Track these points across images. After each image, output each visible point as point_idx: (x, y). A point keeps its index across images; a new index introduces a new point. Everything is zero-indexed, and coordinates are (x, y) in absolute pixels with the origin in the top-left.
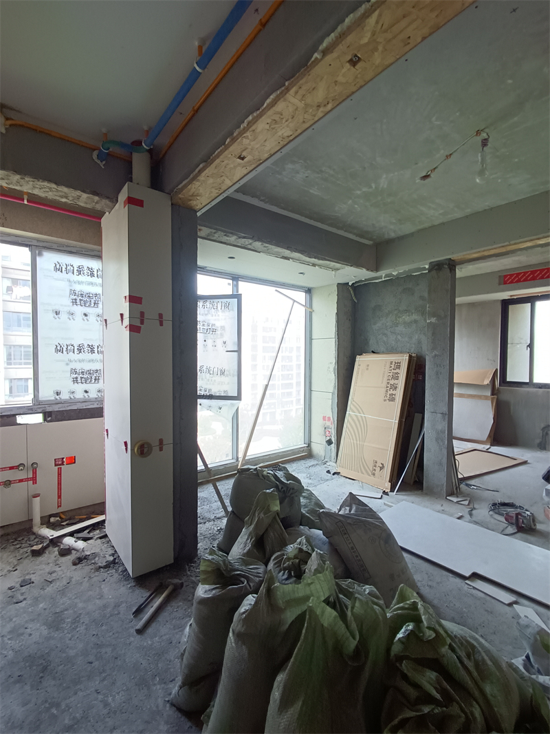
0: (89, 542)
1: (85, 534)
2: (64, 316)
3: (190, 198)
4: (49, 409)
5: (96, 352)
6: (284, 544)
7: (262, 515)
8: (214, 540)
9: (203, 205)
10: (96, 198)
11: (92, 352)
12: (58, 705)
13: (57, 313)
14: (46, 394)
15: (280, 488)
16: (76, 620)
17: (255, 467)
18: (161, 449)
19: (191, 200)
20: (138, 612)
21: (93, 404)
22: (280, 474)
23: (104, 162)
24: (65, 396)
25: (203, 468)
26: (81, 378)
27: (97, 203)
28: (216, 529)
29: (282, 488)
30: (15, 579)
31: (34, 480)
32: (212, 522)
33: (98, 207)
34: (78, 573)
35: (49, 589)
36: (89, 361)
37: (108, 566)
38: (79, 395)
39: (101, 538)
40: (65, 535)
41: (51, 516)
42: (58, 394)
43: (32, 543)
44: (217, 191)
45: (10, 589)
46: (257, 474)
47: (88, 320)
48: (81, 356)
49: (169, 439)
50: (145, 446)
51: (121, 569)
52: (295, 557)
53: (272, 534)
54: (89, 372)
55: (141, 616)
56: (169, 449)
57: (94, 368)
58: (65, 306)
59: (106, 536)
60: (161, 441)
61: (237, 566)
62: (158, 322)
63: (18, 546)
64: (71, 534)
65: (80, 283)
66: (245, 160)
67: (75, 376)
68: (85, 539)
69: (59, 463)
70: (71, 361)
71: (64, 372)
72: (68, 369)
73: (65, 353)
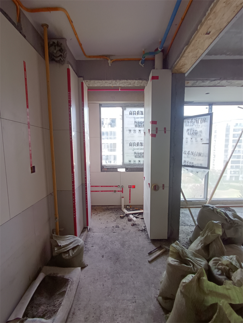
0: (137, 219)
1: (136, 215)
2: (132, 132)
3: (181, 68)
4: (127, 167)
6: (222, 254)
7: (209, 234)
8: (188, 235)
9: (188, 69)
10: (141, 81)
11: (142, 145)
12: (119, 274)
13: (130, 131)
14: (126, 161)
15: (228, 221)
16: (129, 247)
17: (213, 206)
18: (163, 189)
19: (181, 69)
20: (150, 253)
22: (229, 213)
23: (144, 64)
24: (132, 162)
25: (184, 200)
26: (138, 156)
27: (141, 83)
28: (190, 230)
29: (230, 221)
30: (114, 224)
31: (122, 191)
32: (188, 227)
33: (142, 85)
34: (133, 229)
35: (123, 232)
36: (141, 149)
37: (142, 231)
38: (137, 162)
39: (142, 219)
40: (130, 214)
41: (127, 205)
42: (130, 161)
43: (121, 213)
44: (195, 59)
45: (113, 227)
46: (213, 210)
47: (140, 133)
48: (138, 147)
49: (167, 185)
50: (157, 186)
51: (146, 234)
52: (227, 265)
53: (215, 246)
54: (141, 153)
55: (151, 256)
56: (167, 189)
58: (133, 128)
59: (143, 219)
60: (163, 185)
61: (190, 255)
62: (164, 132)
63: (117, 213)
64: (132, 214)
65: (138, 118)
66: (210, 34)
67: (136, 155)
68: (137, 218)
69: (130, 187)
70: (134, 149)
71: (132, 153)
72: (133, 152)
73: (132, 146)
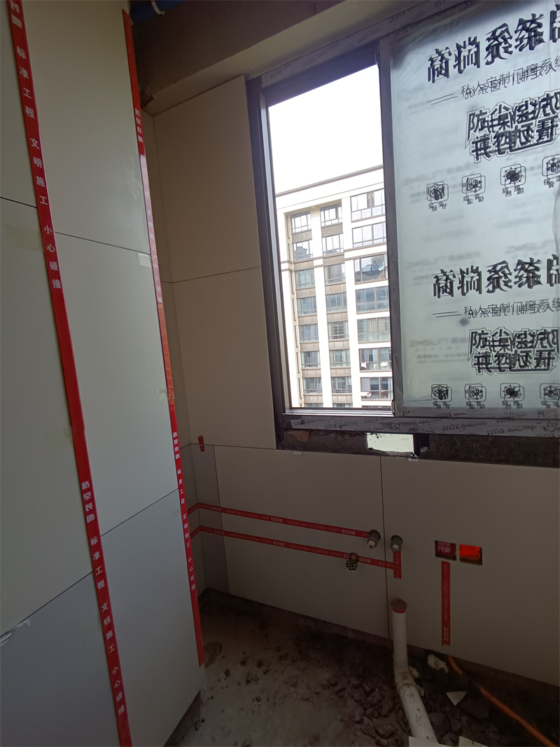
2: (454, 198)
5: (544, 279)
14: (419, 390)
21: (532, 428)
24: (458, 400)
26: (498, 356)
36: (523, 308)
38: (495, 400)
41: (429, 652)
42: (442, 393)
69: (445, 552)
70: (471, 313)
71: (454, 340)
72: (466, 333)
73: (457, 292)
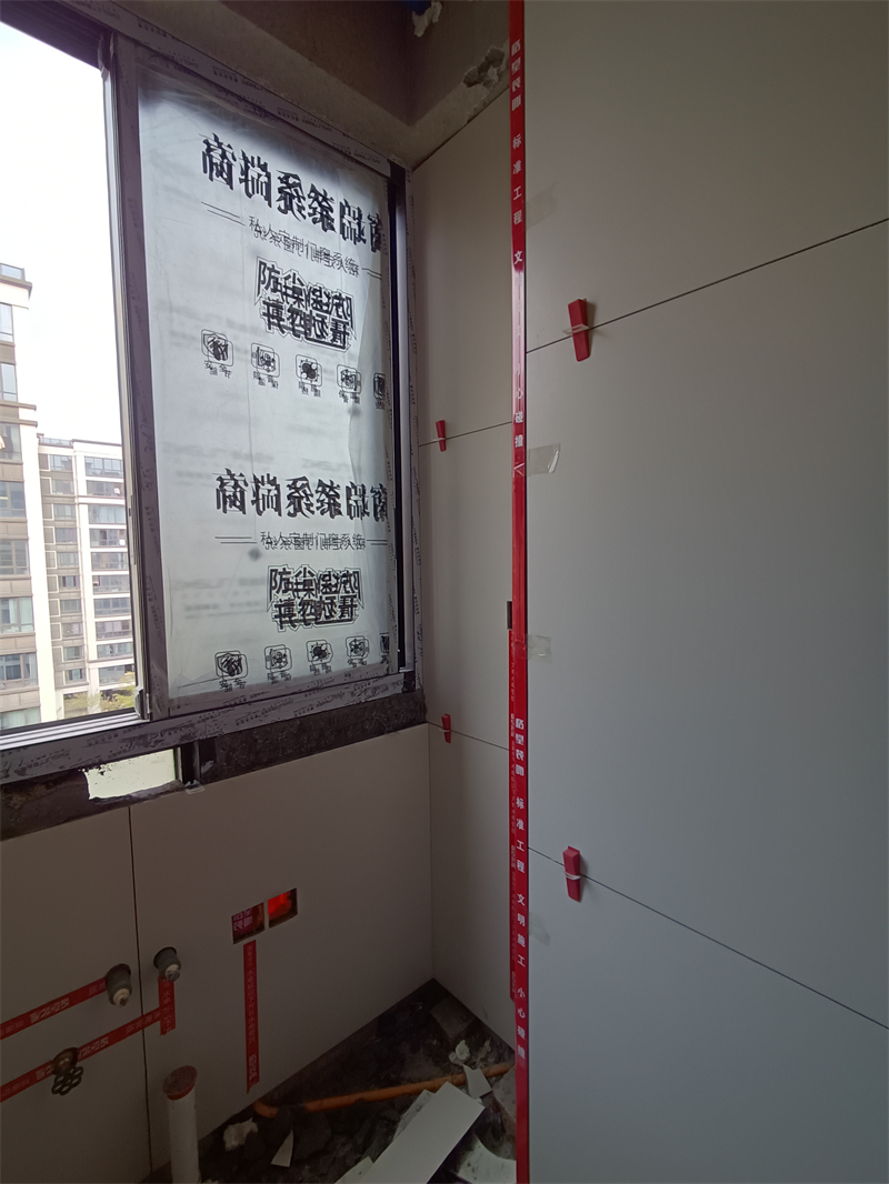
2: (241, 366)
4: (205, 729)
5: (344, 509)
11: (334, 508)
14: (190, 669)
21: (340, 696)
24: (255, 673)
26: (303, 604)
31: (165, 1015)
36: (325, 543)
38: (299, 666)
42: (232, 665)
47: (317, 393)
48: (302, 524)
54: (327, 582)
57: (339, 568)
58: (243, 328)
65: (290, 243)
67: (285, 597)
69: (248, 927)
70: (270, 541)
72: (261, 570)
73: (251, 508)
